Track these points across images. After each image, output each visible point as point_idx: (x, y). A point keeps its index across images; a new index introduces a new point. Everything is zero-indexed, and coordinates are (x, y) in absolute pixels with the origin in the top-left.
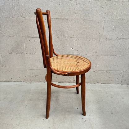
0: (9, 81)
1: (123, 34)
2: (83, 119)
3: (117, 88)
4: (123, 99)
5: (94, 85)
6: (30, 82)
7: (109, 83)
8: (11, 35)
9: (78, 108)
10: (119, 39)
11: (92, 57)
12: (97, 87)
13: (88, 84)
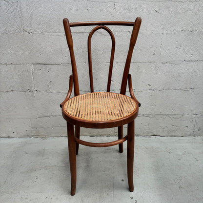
0: (9, 137)
1: (193, 53)
2: (132, 198)
3: (187, 143)
4: (197, 161)
5: (148, 138)
6: (44, 137)
7: (174, 135)
8: (10, 63)
9: (123, 180)
10: (187, 62)
11: (143, 93)
12: (154, 142)
13: (139, 137)
